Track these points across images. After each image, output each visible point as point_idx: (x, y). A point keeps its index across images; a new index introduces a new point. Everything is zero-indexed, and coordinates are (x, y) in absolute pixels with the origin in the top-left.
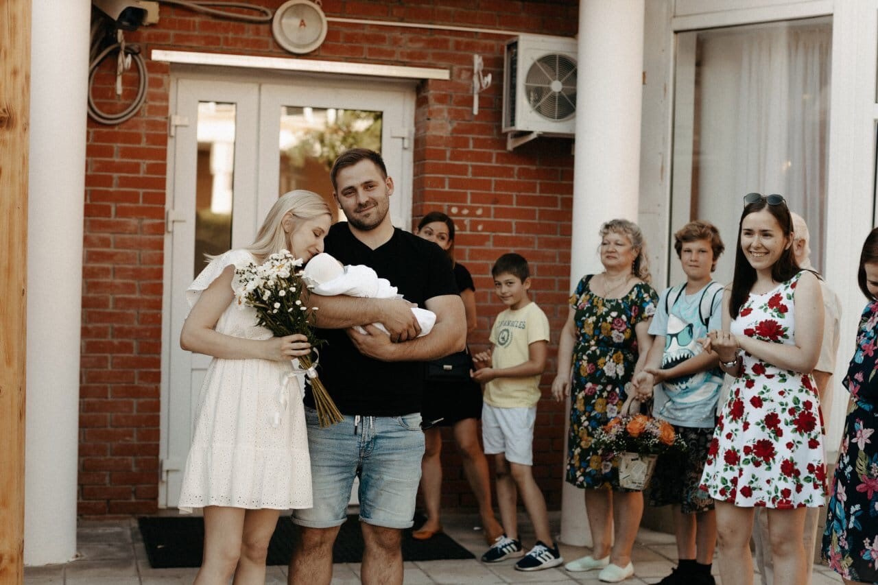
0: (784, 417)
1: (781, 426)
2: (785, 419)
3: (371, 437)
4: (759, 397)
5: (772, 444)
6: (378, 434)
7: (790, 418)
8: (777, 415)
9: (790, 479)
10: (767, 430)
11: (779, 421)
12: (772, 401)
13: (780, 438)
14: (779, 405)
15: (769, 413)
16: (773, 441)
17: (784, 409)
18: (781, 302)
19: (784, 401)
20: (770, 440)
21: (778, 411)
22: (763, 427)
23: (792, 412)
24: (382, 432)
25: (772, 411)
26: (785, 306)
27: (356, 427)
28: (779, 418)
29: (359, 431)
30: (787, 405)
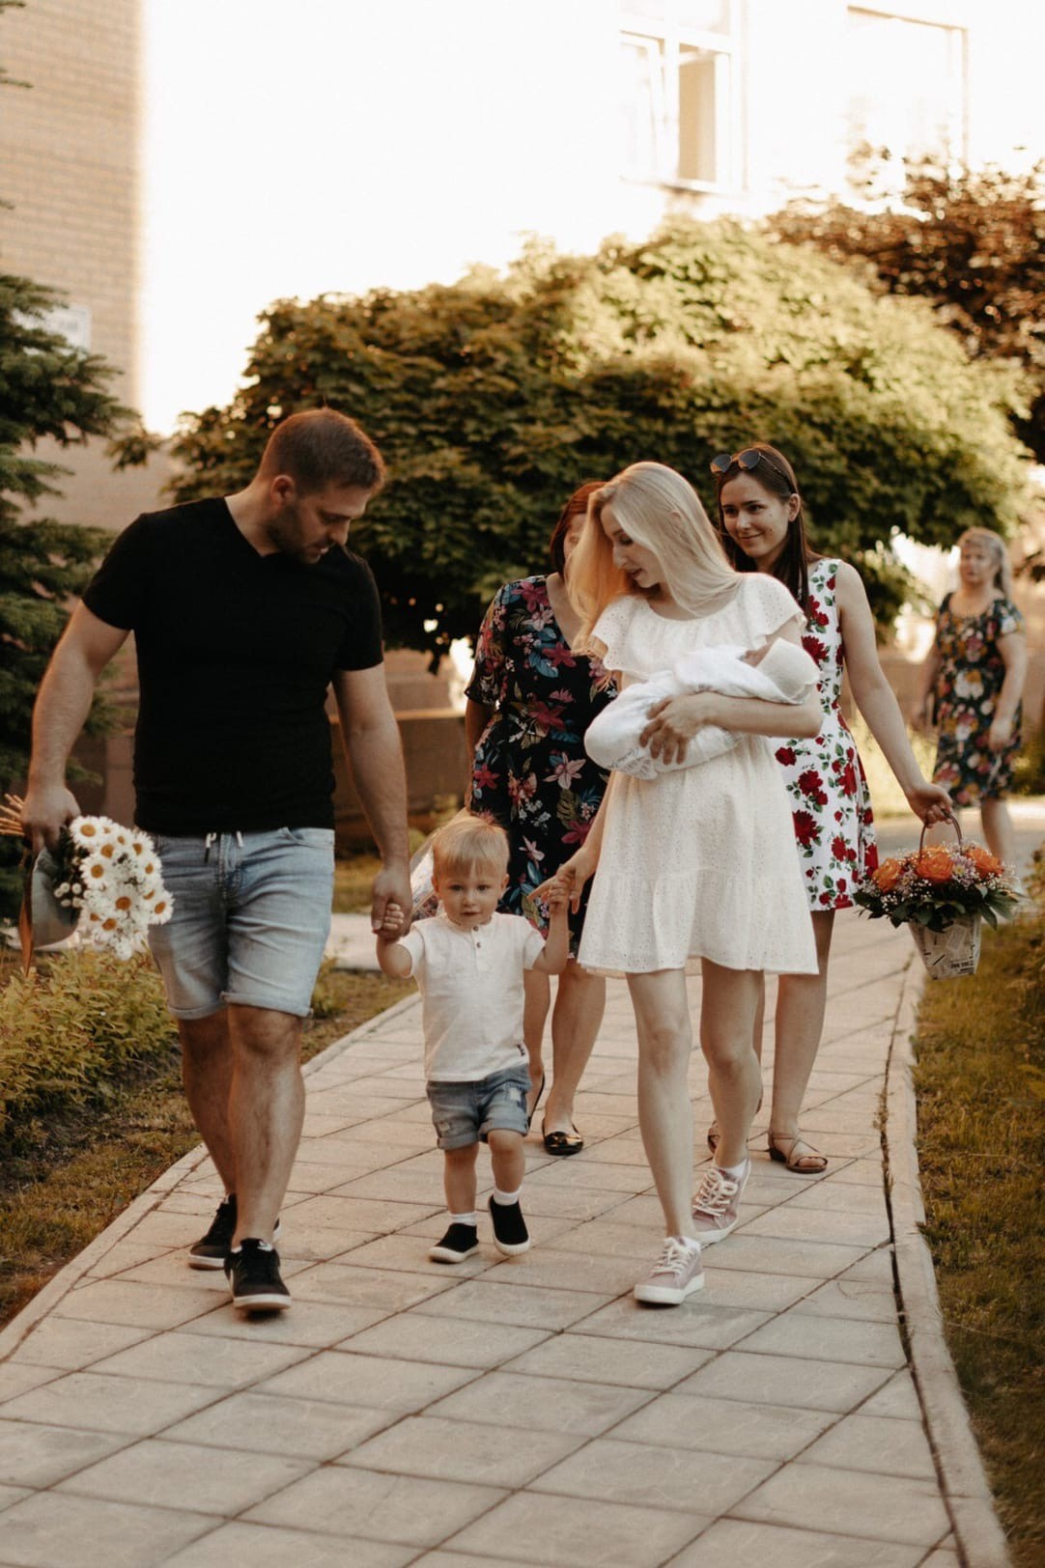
0: (827, 775)
1: (825, 788)
2: (829, 779)
3: (233, 865)
4: (790, 749)
5: (811, 817)
6: (246, 859)
7: (834, 776)
8: (816, 774)
9: (843, 864)
10: (803, 797)
11: (820, 782)
12: (809, 753)
13: (824, 806)
14: (818, 759)
15: (806, 771)
16: (811, 812)
17: (826, 764)
18: (819, 610)
19: (825, 752)
20: (808, 811)
21: (818, 768)
22: (797, 793)
23: (836, 766)
24: (252, 854)
25: (809, 768)
26: (825, 615)
27: (208, 850)
28: (821, 777)
29: (213, 855)
30: (829, 757)
